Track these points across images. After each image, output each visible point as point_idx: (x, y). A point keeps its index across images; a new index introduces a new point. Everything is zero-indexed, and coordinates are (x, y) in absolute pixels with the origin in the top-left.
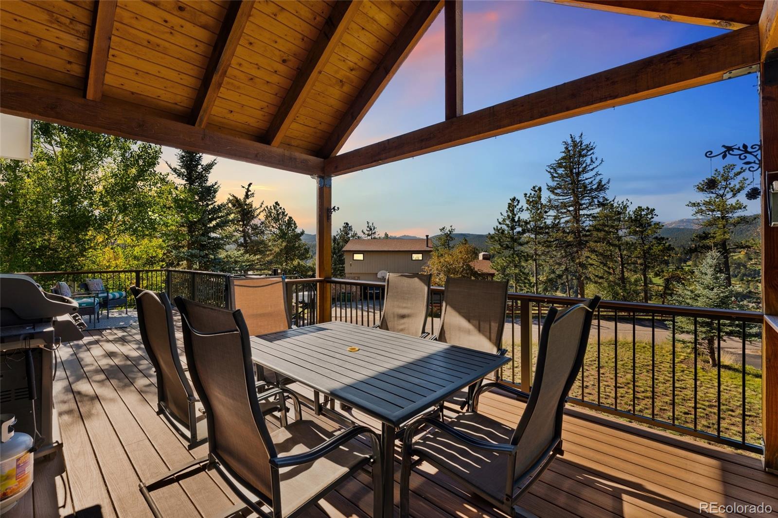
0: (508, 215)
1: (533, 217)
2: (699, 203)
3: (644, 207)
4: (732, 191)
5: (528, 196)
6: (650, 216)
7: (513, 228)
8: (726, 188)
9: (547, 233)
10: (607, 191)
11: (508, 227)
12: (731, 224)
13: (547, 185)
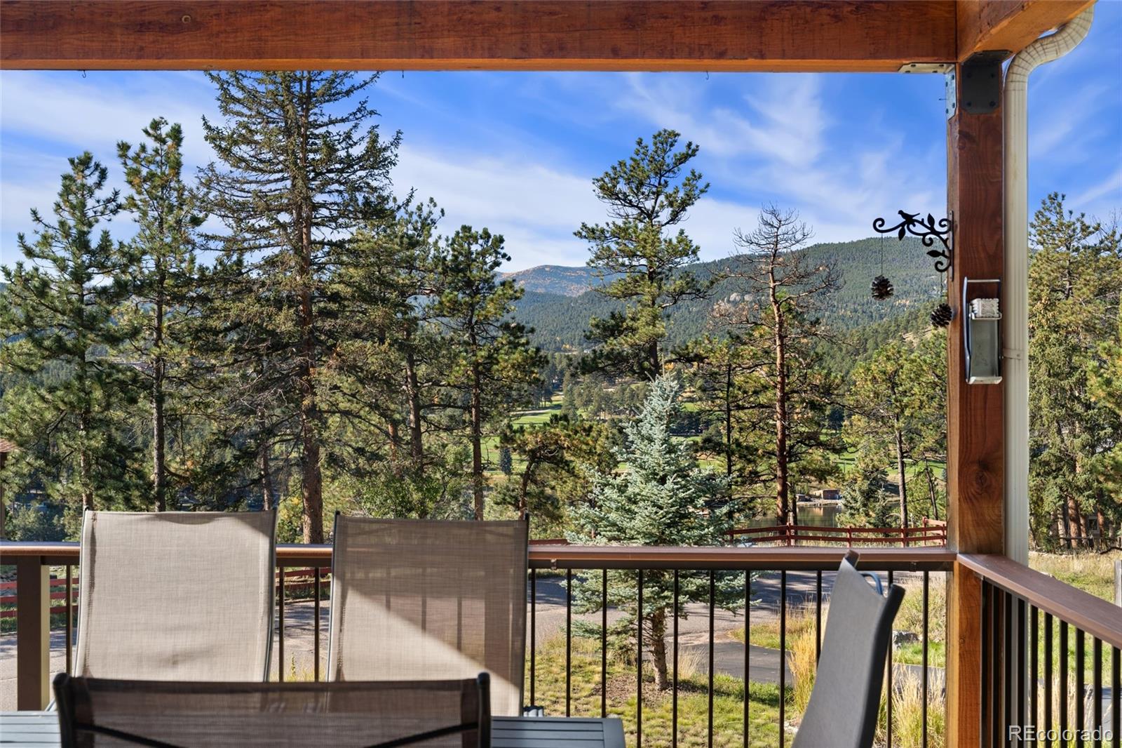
0: (62, 224)
1: (152, 238)
2: (603, 231)
3: (477, 229)
4: (671, 204)
5: (131, 153)
6: (490, 259)
7: (80, 276)
8: (658, 194)
9: (204, 299)
10: (393, 171)
11: (63, 269)
12: (668, 294)
13: (205, 123)
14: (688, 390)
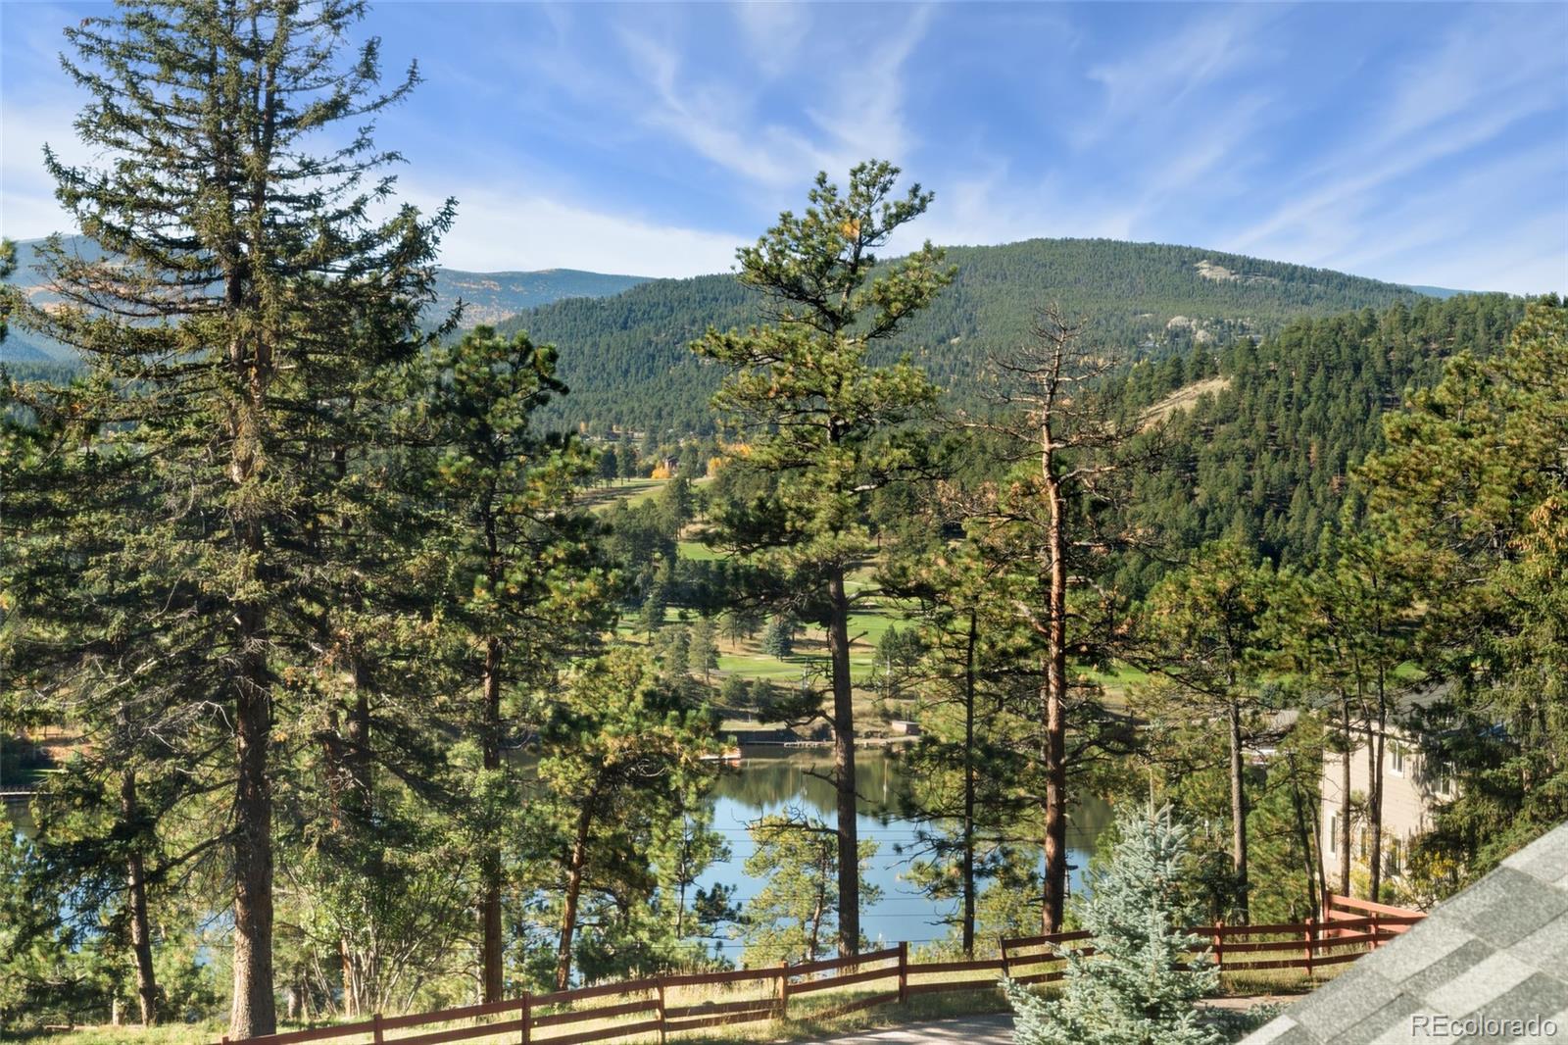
13: (50, 160)
14: (698, 518)
